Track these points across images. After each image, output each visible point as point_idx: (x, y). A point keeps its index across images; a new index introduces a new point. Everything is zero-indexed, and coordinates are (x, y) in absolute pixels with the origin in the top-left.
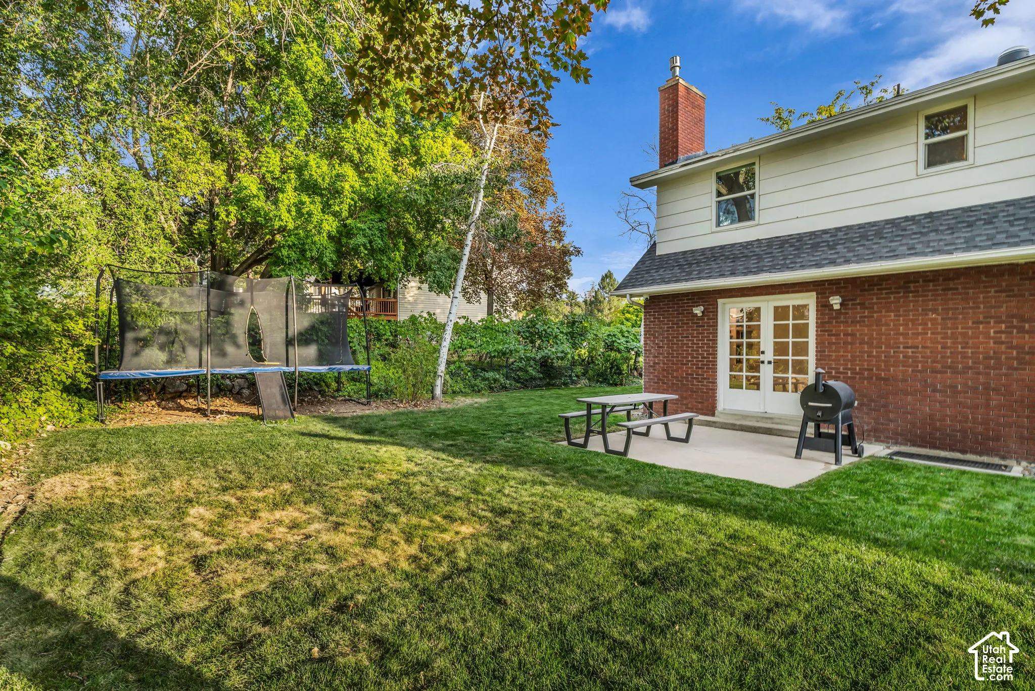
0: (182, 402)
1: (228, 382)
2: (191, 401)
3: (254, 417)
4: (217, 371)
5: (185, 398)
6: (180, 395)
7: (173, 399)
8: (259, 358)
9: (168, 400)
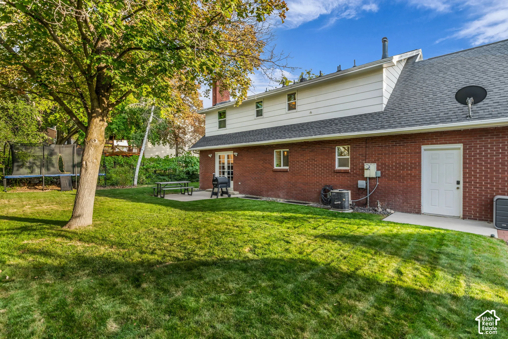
0: (37, 187)
1: (55, 180)
2: (40, 187)
3: (58, 190)
4: (47, 175)
5: (38, 186)
6: (36, 184)
7: (33, 186)
8: (62, 171)
9: (31, 186)
